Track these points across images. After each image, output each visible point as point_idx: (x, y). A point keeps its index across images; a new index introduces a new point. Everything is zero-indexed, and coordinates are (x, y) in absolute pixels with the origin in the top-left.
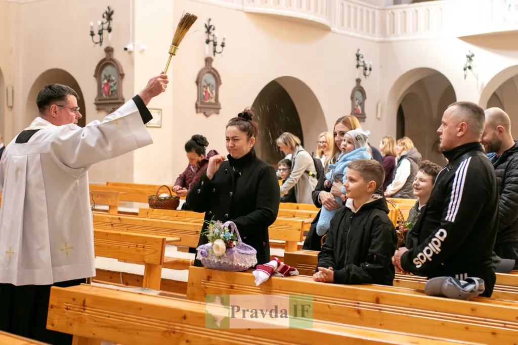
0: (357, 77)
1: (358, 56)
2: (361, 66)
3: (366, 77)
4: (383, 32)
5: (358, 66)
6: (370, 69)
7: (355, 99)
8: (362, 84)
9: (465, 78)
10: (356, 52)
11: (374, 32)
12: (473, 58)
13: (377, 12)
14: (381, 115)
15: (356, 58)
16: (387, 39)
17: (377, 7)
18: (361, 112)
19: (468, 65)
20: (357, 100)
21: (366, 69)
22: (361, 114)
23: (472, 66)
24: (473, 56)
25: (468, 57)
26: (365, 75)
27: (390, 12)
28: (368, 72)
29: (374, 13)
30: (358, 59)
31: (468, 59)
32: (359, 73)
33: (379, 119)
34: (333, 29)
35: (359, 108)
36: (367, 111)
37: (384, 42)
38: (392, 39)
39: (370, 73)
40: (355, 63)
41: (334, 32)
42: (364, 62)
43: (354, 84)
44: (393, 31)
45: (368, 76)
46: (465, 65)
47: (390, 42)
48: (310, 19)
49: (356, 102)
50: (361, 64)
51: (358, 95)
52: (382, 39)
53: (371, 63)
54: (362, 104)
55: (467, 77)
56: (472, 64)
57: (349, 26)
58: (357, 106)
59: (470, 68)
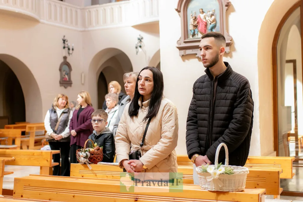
0: (64, 55)
1: (64, 41)
2: (66, 47)
3: (69, 55)
4: (84, 25)
5: (64, 48)
6: (73, 50)
7: (63, 70)
8: (68, 60)
9: (137, 54)
10: (63, 38)
11: (77, 24)
12: (142, 40)
13: (79, 11)
14: (84, 82)
15: (62, 42)
16: (86, 29)
17: (79, 7)
18: (68, 80)
19: (139, 44)
20: (64, 71)
21: (69, 49)
22: (68, 81)
23: (142, 46)
24: (142, 38)
25: (139, 39)
26: (69, 53)
27: (87, 10)
28: (71, 51)
29: (76, 12)
30: (64, 43)
31: (139, 41)
32: (65, 53)
33: (83, 84)
34: (41, 21)
35: (66, 76)
36: (73, 78)
37: (84, 31)
38: (90, 29)
39: (73, 52)
40: (63, 45)
41: (43, 23)
42: (68, 44)
43: (62, 60)
44: (90, 23)
45: (71, 54)
46: (136, 45)
47: (89, 31)
48: (17, 11)
49: (64, 73)
50: (66, 46)
51: (65, 67)
52: (83, 29)
53: (73, 45)
54: (69, 74)
55: (138, 53)
56: (142, 44)
57: (56, 19)
58: (64, 75)
59: (140, 47)
